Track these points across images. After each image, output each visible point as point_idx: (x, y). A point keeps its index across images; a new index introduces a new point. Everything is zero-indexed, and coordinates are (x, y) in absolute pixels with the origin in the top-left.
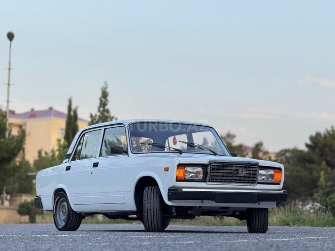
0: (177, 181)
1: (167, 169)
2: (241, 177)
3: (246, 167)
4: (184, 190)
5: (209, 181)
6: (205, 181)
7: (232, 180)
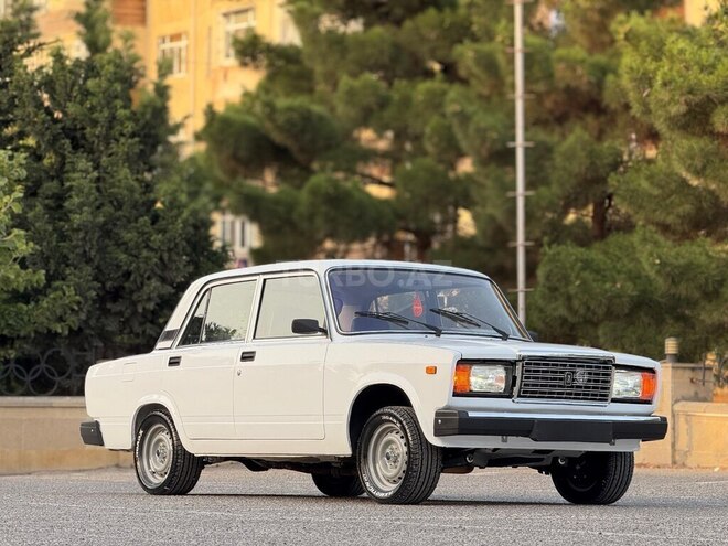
0: (455, 395)
1: (432, 370)
2: (581, 387)
3: (591, 367)
4: (471, 414)
5: (519, 396)
6: (510, 397)
7: (562, 393)
